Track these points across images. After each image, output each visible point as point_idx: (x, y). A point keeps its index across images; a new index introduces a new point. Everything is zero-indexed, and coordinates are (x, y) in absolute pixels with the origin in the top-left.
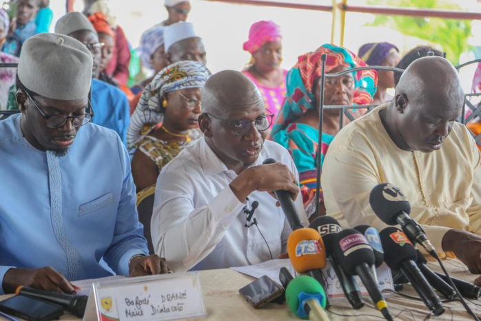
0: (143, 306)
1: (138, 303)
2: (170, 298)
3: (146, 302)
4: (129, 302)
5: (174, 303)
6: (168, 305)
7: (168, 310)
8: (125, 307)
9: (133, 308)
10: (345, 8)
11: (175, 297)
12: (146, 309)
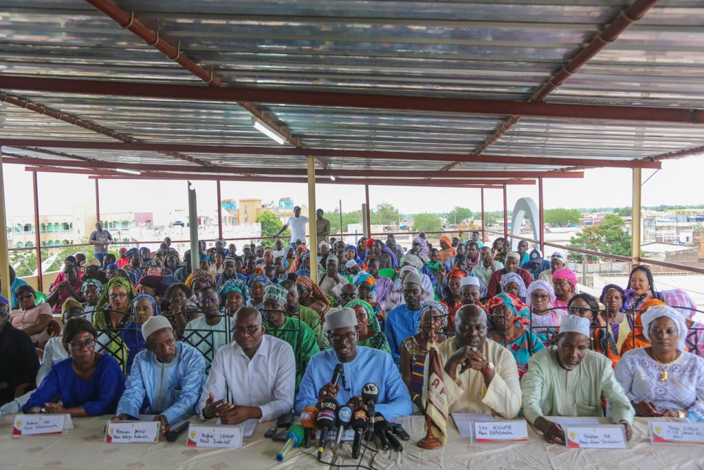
0: (210, 438)
1: (208, 436)
2: (225, 436)
3: (212, 436)
4: (203, 435)
5: (226, 439)
6: (223, 440)
7: (222, 443)
8: (201, 437)
9: (204, 439)
11: (227, 436)
12: (211, 440)
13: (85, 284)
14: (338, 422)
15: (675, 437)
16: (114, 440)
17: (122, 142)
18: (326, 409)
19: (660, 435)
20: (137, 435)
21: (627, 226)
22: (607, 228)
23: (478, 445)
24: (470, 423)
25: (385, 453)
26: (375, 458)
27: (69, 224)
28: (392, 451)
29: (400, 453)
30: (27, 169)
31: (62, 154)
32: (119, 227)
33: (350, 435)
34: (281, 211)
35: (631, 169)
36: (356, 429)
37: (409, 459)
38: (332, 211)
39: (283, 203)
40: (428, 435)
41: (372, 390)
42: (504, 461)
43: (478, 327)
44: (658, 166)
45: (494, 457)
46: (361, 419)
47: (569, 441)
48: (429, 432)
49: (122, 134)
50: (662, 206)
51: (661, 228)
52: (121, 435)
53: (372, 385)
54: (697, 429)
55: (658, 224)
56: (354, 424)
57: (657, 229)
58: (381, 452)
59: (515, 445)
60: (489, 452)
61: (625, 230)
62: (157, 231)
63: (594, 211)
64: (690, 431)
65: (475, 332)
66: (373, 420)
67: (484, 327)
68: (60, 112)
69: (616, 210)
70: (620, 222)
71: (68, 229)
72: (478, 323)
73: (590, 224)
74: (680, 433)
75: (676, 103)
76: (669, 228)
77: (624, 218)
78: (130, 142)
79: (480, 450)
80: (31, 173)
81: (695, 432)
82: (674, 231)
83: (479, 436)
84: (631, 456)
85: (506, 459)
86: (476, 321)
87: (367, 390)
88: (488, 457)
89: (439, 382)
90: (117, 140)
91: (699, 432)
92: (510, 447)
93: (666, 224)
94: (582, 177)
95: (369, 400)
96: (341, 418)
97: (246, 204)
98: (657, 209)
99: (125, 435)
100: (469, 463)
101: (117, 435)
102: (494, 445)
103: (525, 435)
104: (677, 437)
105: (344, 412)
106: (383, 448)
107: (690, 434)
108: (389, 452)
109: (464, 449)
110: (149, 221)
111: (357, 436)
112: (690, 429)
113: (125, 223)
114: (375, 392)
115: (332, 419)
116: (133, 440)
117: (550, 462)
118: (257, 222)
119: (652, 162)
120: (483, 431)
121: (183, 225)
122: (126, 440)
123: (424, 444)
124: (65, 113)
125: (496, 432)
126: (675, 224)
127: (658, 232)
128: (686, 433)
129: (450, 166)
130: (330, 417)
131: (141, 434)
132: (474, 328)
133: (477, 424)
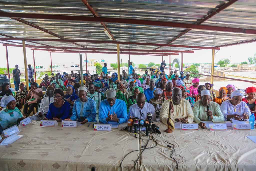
1: (101, 127)
2: (106, 127)
3: (102, 127)
4: (99, 127)
5: (106, 128)
6: (105, 128)
9: (99, 128)
10: (213, 76)
11: (107, 127)
12: (102, 128)
13: (51, 83)
14: (140, 125)
15: (240, 128)
16: (64, 126)
17: (61, 39)
18: (136, 121)
19: (236, 127)
20: (71, 125)
21: (197, 68)
22: (192, 68)
23: (184, 131)
24: (181, 124)
25: (156, 134)
26: (153, 136)
27: (42, 66)
28: (158, 134)
29: (160, 134)
30: (31, 49)
31: (42, 44)
32: (56, 67)
33: (145, 129)
34: (101, 63)
35: (212, 50)
36: (146, 127)
37: (164, 136)
38: (116, 63)
39: (102, 61)
40: (168, 129)
41: (150, 115)
42: (193, 136)
43: (179, 95)
44: (219, 49)
45: (190, 135)
46: (148, 124)
47: (211, 129)
48: (169, 128)
49: (61, 36)
50: (205, 63)
51: (206, 69)
52: (66, 125)
53: (150, 113)
54: (247, 125)
55: (205, 68)
56: (145, 125)
57: (204, 69)
58: (154, 134)
59: (195, 131)
60: (188, 133)
61: (196, 69)
62: (67, 68)
63: (188, 64)
64: (245, 126)
65: (178, 97)
66: (152, 124)
67: (181, 95)
68: (43, 28)
69: (194, 64)
70: (195, 67)
71: (41, 68)
72: (179, 93)
73: (187, 67)
74: (241, 127)
75: (239, 27)
76: (207, 69)
77: (196, 66)
78: (63, 39)
79: (185, 133)
80: (32, 50)
81: (246, 126)
82: (209, 70)
83: (183, 128)
84: (230, 134)
85: (194, 136)
86: (178, 93)
87: (149, 115)
88: (188, 135)
89: (173, 112)
90: (60, 39)
91: (247, 126)
92: (194, 132)
93: (207, 68)
94: (194, 52)
95: (150, 118)
96: (141, 123)
97: (91, 61)
98: (204, 64)
99: (67, 125)
100: (183, 137)
101: (65, 125)
102: (188, 131)
103: (197, 128)
104: (241, 128)
105: (142, 122)
106: (155, 133)
107: (244, 127)
108: (157, 134)
109: (180, 133)
110: (64, 66)
111: (147, 129)
112: (244, 125)
113: (57, 66)
114: (152, 115)
115: (138, 124)
116: (69, 126)
117: (207, 136)
118: (95, 66)
119: (218, 48)
120: (185, 127)
121: (74, 67)
122: (67, 126)
123: (167, 131)
124: (45, 29)
125: (189, 127)
126: (209, 68)
127: (205, 70)
128: (243, 127)
129: (157, 48)
130: (138, 123)
131: (72, 125)
132: (178, 95)
133: (183, 125)
